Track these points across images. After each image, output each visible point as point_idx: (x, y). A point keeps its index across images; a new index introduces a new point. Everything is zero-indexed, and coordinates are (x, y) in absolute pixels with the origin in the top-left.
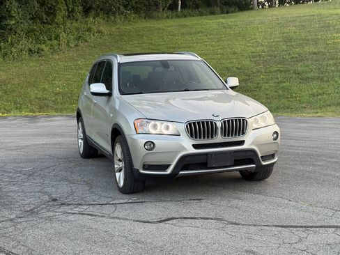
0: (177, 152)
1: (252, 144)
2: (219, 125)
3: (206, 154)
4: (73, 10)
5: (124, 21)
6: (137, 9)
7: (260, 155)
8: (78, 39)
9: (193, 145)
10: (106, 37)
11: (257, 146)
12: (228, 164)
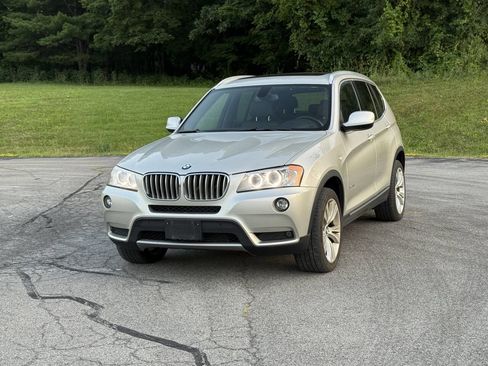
2: (182, 180)
9: (150, 206)
11: (242, 216)
12: (193, 238)
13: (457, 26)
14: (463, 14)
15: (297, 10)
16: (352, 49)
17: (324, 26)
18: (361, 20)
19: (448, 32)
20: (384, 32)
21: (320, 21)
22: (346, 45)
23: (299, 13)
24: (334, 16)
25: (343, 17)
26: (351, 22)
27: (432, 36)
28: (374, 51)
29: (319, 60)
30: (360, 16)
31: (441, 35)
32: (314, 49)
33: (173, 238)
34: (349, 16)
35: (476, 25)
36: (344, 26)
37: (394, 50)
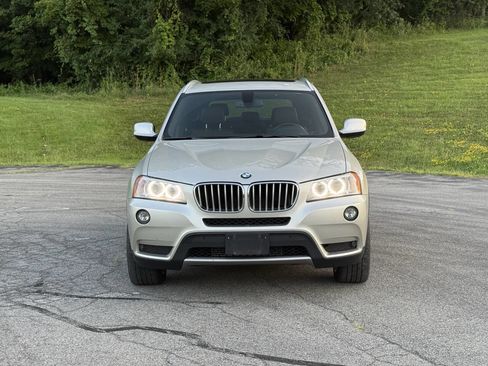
0: (180, 229)
1: (302, 223)
2: (246, 191)
3: (223, 234)
4: (337, 19)
5: (410, 33)
6: (435, 15)
7: (319, 243)
8: (325, 60)
9: (204, 220)
10: (367, 57)
11: (313, 227)
12: (259, 253)
13: (225, 42)
14: (230, 31)
15: (65, 16)
16: (123, 60)
17: (94, 34)
18: (132, 30)
19: (217, 47)
20: (157, 44)
21: (91, 29)
22: (118, 55)
23: (68, 19)
24: (104, 24)
25: (113, 25)
26: (120, 32)
27: (202, 50)
28: (146, 62)
29: (87, 68)
30: (130, 26)
31: (210, 50)
32: (82, 57)
33: (235, 253)
34: (118, 26)
35: (244, 42)
36: (114, 36)
37: (166, 62)
